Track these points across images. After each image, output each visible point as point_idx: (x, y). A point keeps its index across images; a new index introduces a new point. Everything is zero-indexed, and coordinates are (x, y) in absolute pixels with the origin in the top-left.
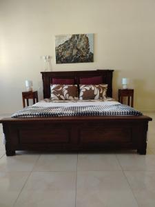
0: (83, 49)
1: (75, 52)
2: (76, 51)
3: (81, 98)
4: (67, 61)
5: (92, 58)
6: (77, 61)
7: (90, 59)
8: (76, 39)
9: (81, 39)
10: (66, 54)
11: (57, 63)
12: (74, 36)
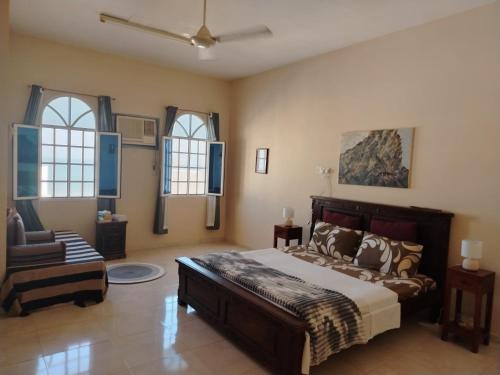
0: (389, 158)
1: (372, 163)
2: (375, 162)
3: (356, 261)
4: (358, 181)
5: (406, 178)
6: (374, 182)
7: (402, 181)
8: (376, 139)
9: (386, 139)
10: (357, 167)
11: (340, 182)
12: (373, 133)
